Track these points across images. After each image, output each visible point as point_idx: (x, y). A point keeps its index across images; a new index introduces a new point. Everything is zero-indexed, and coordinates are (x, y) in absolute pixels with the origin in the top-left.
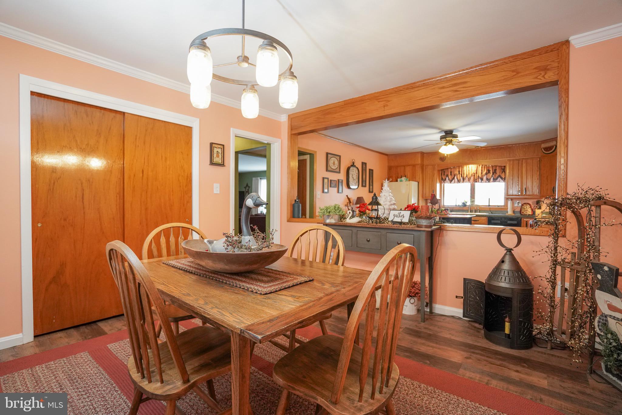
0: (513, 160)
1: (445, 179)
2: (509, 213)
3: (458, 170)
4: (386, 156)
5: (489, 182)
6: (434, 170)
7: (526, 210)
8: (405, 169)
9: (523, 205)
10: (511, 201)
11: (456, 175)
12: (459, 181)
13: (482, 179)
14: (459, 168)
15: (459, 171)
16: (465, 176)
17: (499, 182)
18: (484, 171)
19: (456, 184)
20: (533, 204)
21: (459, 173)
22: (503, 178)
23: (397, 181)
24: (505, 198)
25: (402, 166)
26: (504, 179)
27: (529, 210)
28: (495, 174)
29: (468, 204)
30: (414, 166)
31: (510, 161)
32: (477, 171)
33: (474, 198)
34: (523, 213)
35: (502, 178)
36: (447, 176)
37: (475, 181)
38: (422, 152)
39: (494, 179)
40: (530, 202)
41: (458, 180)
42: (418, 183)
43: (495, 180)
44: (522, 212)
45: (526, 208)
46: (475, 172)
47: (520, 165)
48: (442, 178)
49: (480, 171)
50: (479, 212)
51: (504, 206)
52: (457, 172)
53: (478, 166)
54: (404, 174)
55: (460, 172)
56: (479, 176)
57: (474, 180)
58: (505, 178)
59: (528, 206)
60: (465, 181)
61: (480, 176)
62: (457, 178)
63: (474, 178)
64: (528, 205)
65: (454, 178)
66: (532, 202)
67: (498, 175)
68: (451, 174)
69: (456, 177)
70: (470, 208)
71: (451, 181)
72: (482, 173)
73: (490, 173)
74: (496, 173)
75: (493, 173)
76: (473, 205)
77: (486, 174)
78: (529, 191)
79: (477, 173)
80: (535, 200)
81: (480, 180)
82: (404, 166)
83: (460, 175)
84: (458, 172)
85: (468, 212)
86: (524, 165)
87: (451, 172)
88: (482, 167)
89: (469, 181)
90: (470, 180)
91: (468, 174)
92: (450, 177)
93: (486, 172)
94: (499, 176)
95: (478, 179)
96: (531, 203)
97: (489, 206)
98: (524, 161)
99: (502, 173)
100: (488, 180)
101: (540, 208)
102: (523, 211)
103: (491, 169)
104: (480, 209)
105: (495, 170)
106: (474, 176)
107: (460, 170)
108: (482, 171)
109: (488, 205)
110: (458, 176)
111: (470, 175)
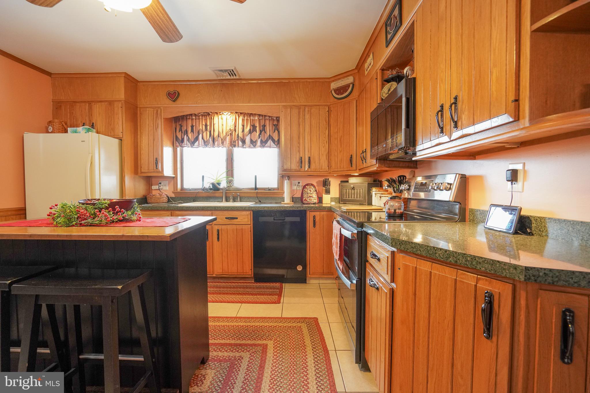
0: (291, 107)
1: (183, 141)
2: (286, 202)
3: (204, 123)
4: (49, 77)
5: (255, 146)
6: (157, 117)
7: (309, 195)
8: (90, 108)
9: (304, 187)
10: (289, 180)
11: (201, 132)
12: (206, 143)
13: (244, 142)
14: (206, 119)
15: (206, 126)
16: (216, 134)
17: (270, 147)
18: (246, 129)
19: (201, 149)
20: (318, 186)
21: (206, 130)
22: (276, 140)
23: (66, 131)
24: (279, 174)
25: (85, 102)
26: (278, 143)
27: (314, 196)
28: (263, 132)
29: (224, 185)
30: (111, 103)
31: (285, 107)
32: (235, 126)
33: (232, 176)
34: (306, 200)
35: (273, 141)
36: (186, 132)
37: (233, 144)
38: (125, 73)
39: (262, 142)
40: (314, 181)
41: (204, 140)
42: (121, 140)
43: (264, 144)
44: (304, 199)
45: (309, 192)
46: (232, 128)
47: (301, 115)
48: (176, 136)
49: (241, 127)
50: (241, 201)
51: (278, 189)
52: (202, 127)
53: (237, 117)
54: (90, 121)
55: (208, 127)
56: (238, 134)
57: (231, 142)
58: (279, 140)
59: (312, 189)
60: (216, 143)
61: (241, 135)
62: (203, 138)
63: (231, 139)
64: (312, 187)
65: (197, 139)
66: (317, 183)
67: (268, 134)
68: (192, 131)
69: (200, 136)
70: (226, 193)
71: (193, 144)
72: (243, 131)
73: (256, 132)
74: (265, 132)
75: (261, 132)
76: (231, 188)
77: (250, 132)
78: (315, 162)
79: (235, 130)
80: (322, 179)
81: (240, 143)
82: (90, 103)
83: (208, 133)
84: (204, 127)
85: (222, 201)
86: (307, 116)
87: (192, 127)
88: (243, 120)
89: (223, 143)
90: (225, 143)
91: (221, 131)
92: (190, 135)
93: (250, 129)
94: (270, 137)
95: (238, 140)
96: (315, 184)
97: (256, 188)
98: (307, 109)
99: (275, 131)
100: (253, 143)
101: (328, 192)
102: (305, 196)
103: (257, 125)
104: (242, 195)
105: (264, 126)
106: (231, 134)
107: (208, 124)
108: (243, 126)
109: (254, 187)
110: (205, 134)
111: (224, 134)
